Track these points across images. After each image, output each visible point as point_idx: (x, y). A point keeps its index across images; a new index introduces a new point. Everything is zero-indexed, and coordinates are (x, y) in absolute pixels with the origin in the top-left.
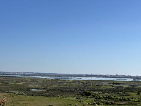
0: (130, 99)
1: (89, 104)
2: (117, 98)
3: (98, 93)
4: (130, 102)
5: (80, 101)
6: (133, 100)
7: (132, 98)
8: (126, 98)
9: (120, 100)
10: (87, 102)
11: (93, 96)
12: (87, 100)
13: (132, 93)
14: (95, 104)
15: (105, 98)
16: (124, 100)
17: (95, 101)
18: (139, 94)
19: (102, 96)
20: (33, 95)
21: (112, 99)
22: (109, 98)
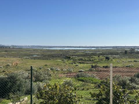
0: (94, 60)
1: (69, 63)
2: (86, 60)
3: (74, 57)
4: (94, 62)
5: (64, 62)
6: (96, 60)
7: (95, 60)
8: (91, 59)
9: (88, 61)
10: (68, 62)
11: (72, 59)
12: (69, 61)
13: (95, 57)
14: (73, 63)
15: (79, 60)
16: (90, 60)
17: (73, 62)
18: (99, 57)
19: (77, 59)
20: (35, 59)
21: (83, 60)
22: (82, 59)
